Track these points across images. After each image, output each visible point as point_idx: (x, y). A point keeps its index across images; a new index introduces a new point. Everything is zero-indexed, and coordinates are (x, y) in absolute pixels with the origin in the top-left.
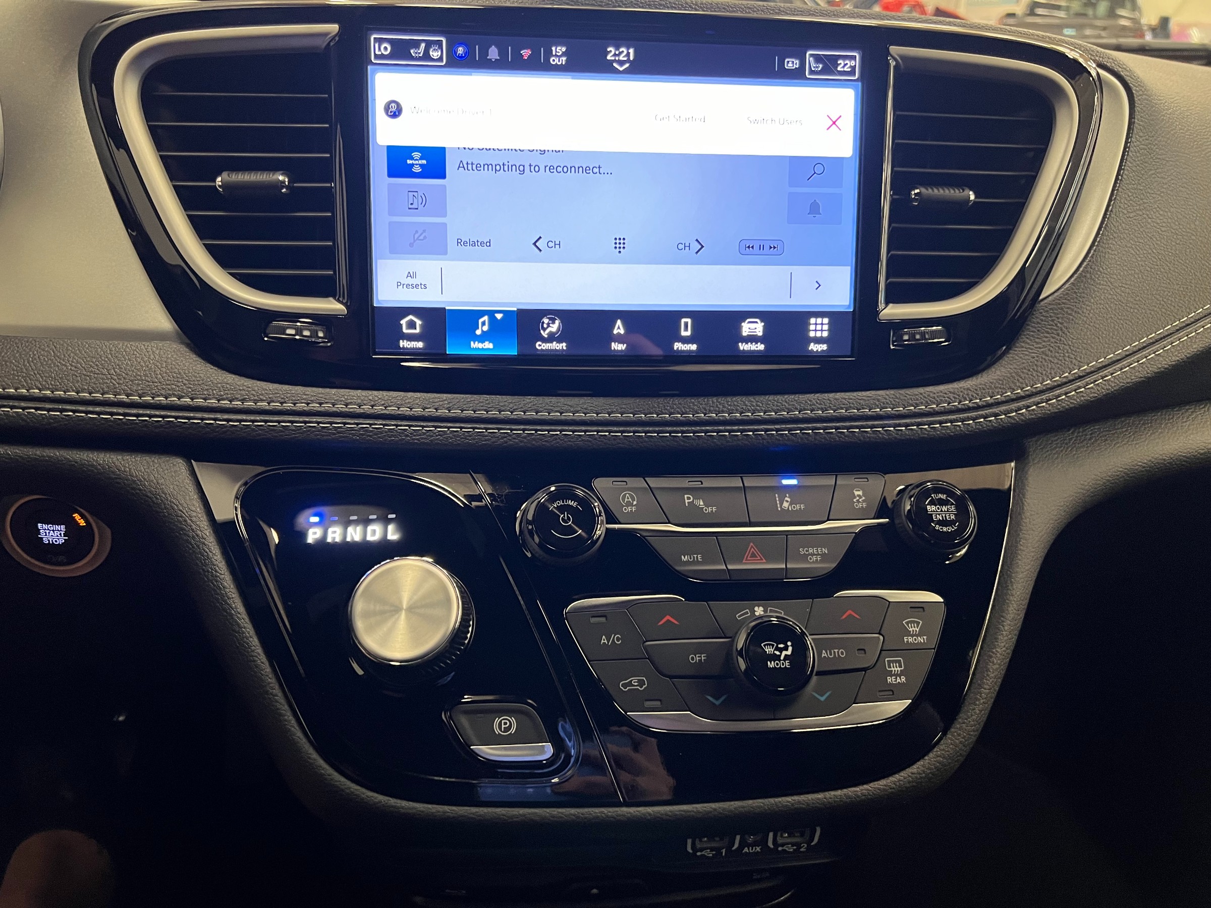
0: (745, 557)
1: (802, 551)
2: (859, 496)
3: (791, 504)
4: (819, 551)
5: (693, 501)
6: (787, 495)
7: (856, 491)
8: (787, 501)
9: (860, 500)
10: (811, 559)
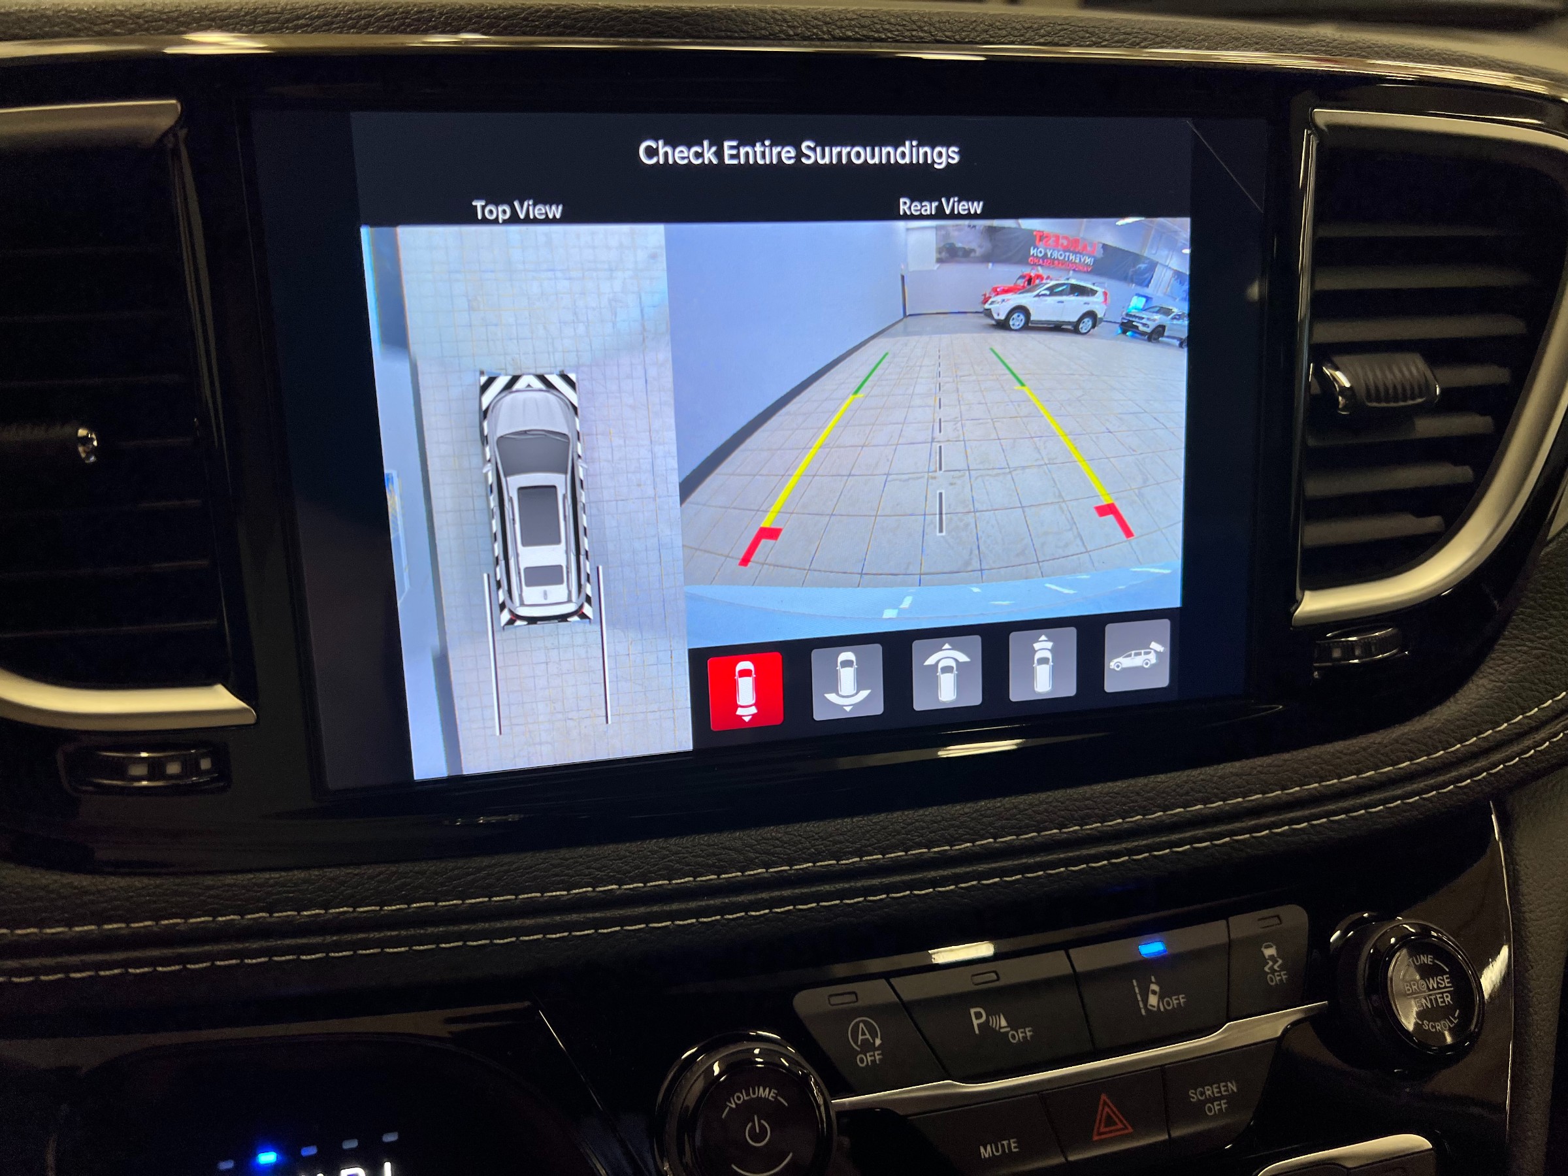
0: (1096, 1128)
1: (1194, 1096)
2: (1272, 957)
3: (1161, 998)
4: (1223, 1089)
5: (987, 1021)
6: (1153, 979)
7: (1267, 947)
8: (1154, 992)
9: (1276, 967)
10: (1210, 1110)
